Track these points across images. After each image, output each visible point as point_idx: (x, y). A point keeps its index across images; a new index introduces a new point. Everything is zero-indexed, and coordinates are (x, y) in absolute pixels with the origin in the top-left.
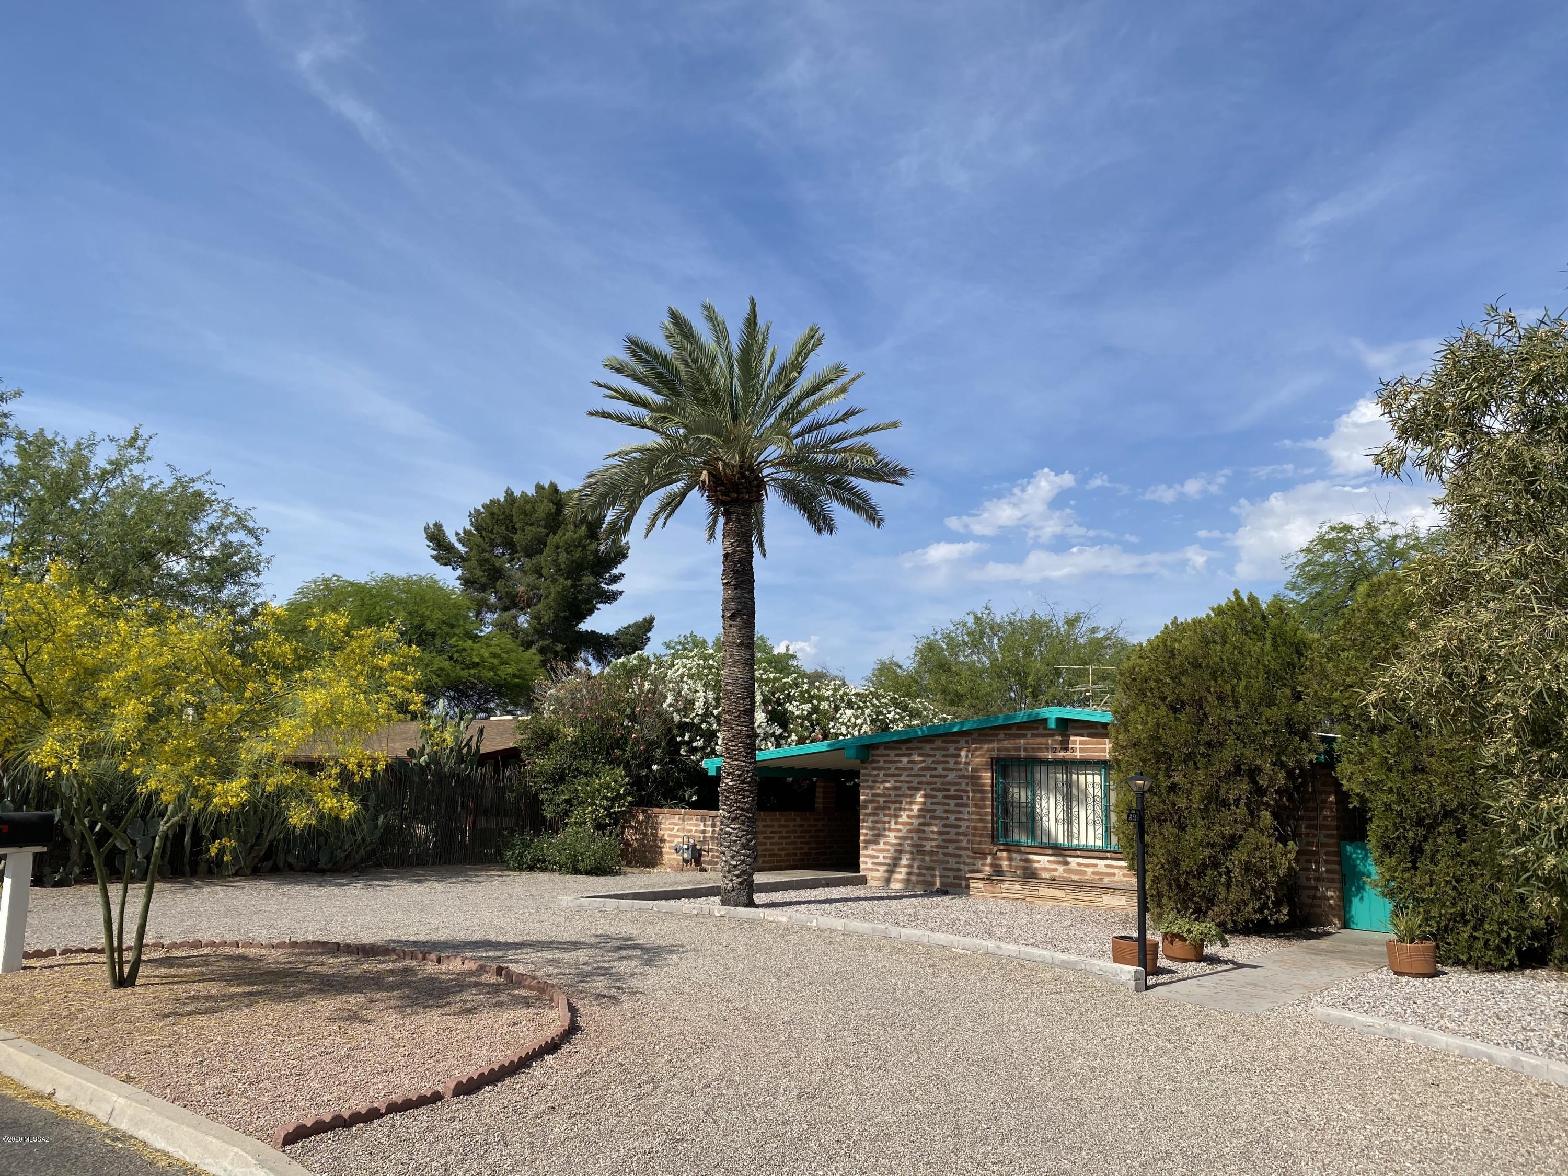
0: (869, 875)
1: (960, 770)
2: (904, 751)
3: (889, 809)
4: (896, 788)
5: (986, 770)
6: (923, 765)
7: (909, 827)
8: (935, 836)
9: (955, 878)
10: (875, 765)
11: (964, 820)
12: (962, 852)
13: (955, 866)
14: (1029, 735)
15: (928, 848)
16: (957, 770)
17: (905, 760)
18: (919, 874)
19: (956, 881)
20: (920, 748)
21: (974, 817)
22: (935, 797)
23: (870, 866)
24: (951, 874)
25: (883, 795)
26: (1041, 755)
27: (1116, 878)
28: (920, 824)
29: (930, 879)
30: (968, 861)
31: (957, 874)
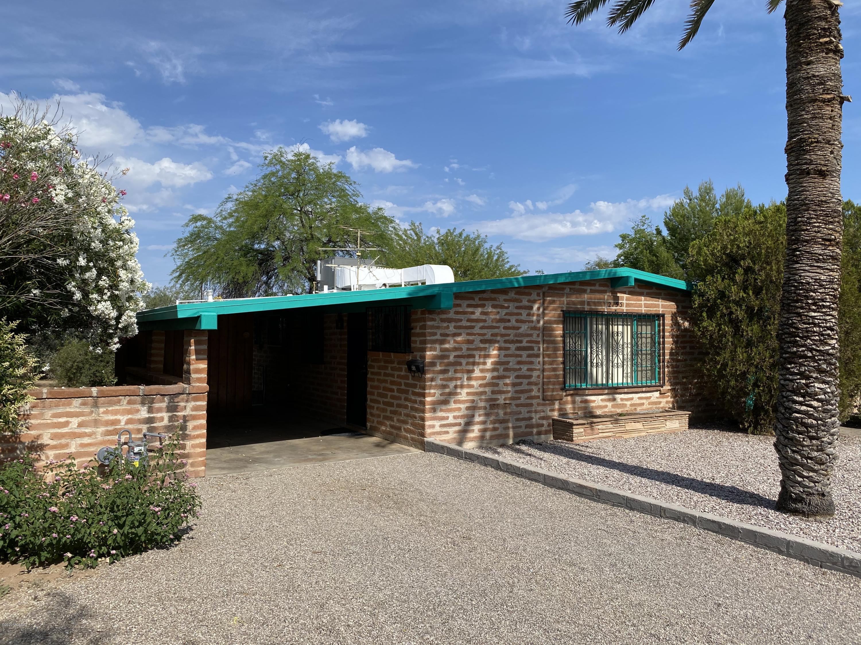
1: (532, 322)
2: (477, 302)
3: (460, 364)
4: (469, 342)
5: (557, 323)
6: (498, 317)
7: (480, 382)
8: (509, 388)
9: (527, 427)
10: (444, 316)
11: (536, 370)
12: (534, 402)
13: (527, 415)
14: (588, 291)
15: (501, 401)
16: (530, 322)
18: (495, 429)
19: (528, 430)
20: (494, 299)
21: (545, 367)
22: (508, 349)
23: (437, 429)
24: (523, 424)
25: (455, 349)
26: (600, 308)
27: (644, 407)
28: (493, 378)
30: (540, 408)
31: (528, 422)
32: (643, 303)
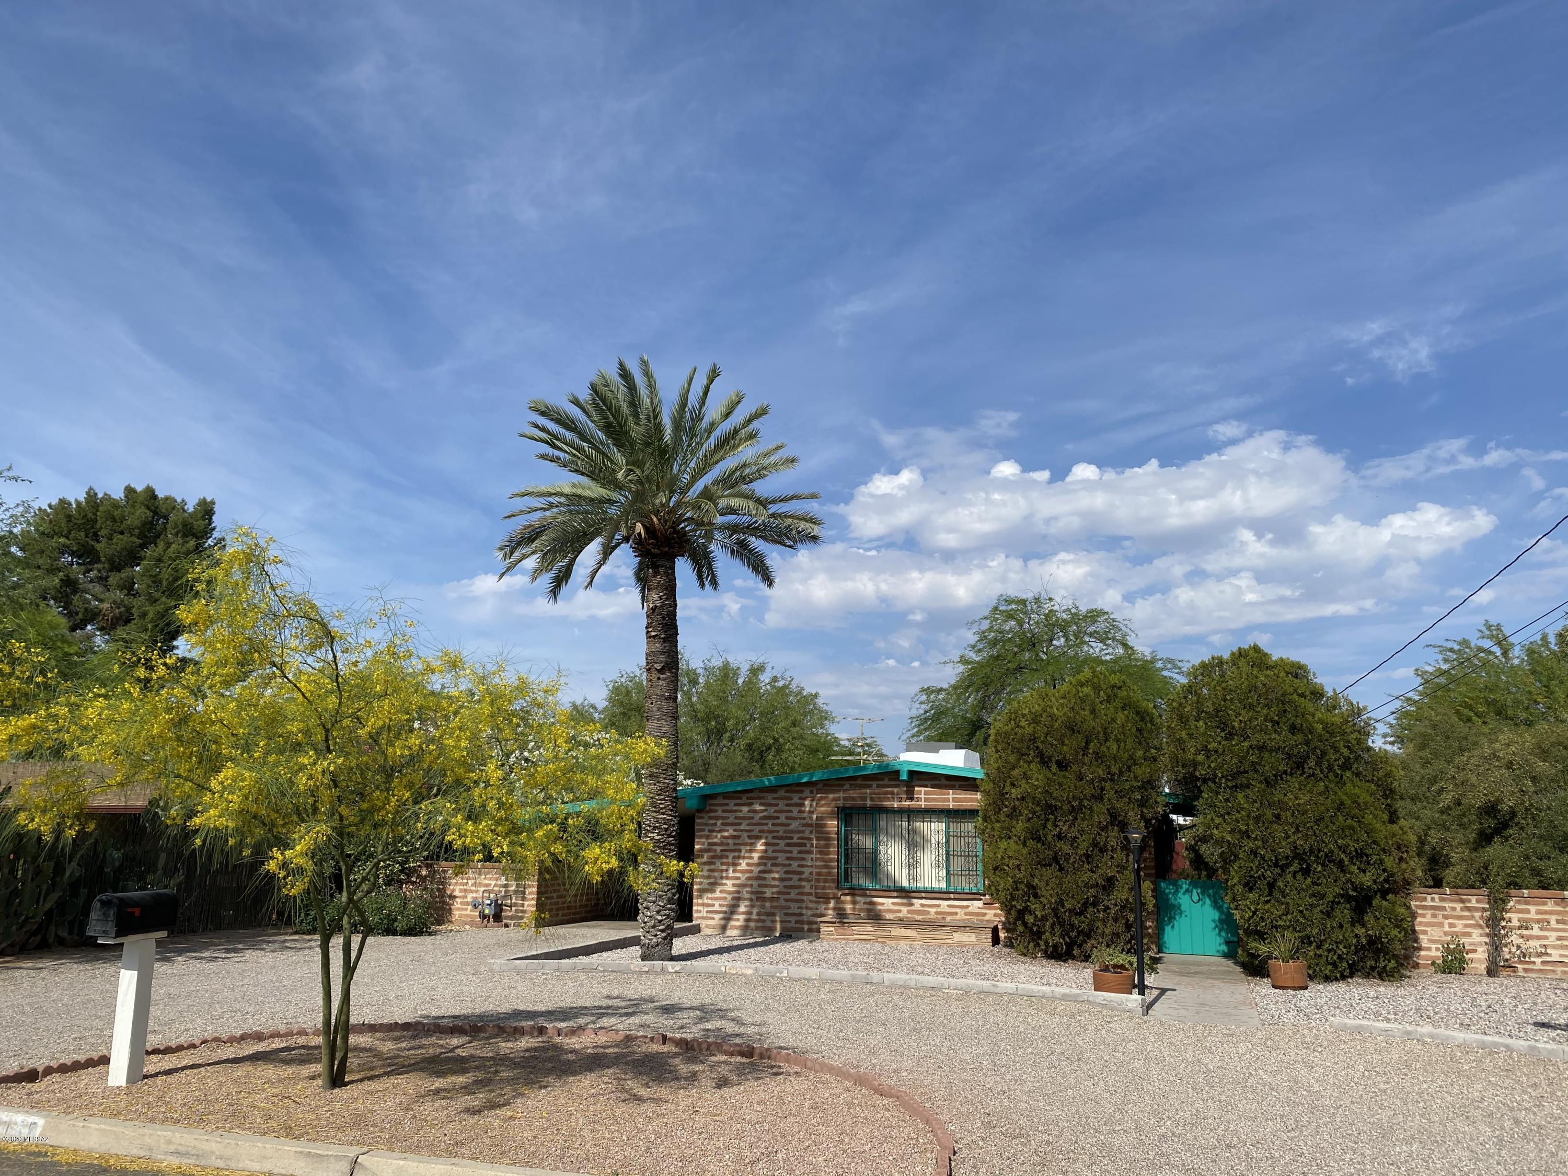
0: (703, 923)
1: (804, 818)
2: (744, 800)
3: (727, 857)
4: (734, 837)
5: (832, 819)
6: (765, 814)
7: (747, 875)
8: (776, 883)
9: (796, 922)
10: (712, 814)
11: (807, 866)
12: (805, 898)
13: (797, 911)
14: (875, 786)
15: (768, 895)
16: (801, 819)
17: (745, 809)
18: (758, 920)
19: (798, 925)
20: (762, 798)
21: (818, 863)
22: (776, 844)
23: (704, 914)
24: (793, 919)
25: (721, 844)
26: (887, 804)
27: (958, 917)
28: (760, 872)
29: (769, 924)
30: (811, 905)
31: (798, 918)
32: (951, 797)
